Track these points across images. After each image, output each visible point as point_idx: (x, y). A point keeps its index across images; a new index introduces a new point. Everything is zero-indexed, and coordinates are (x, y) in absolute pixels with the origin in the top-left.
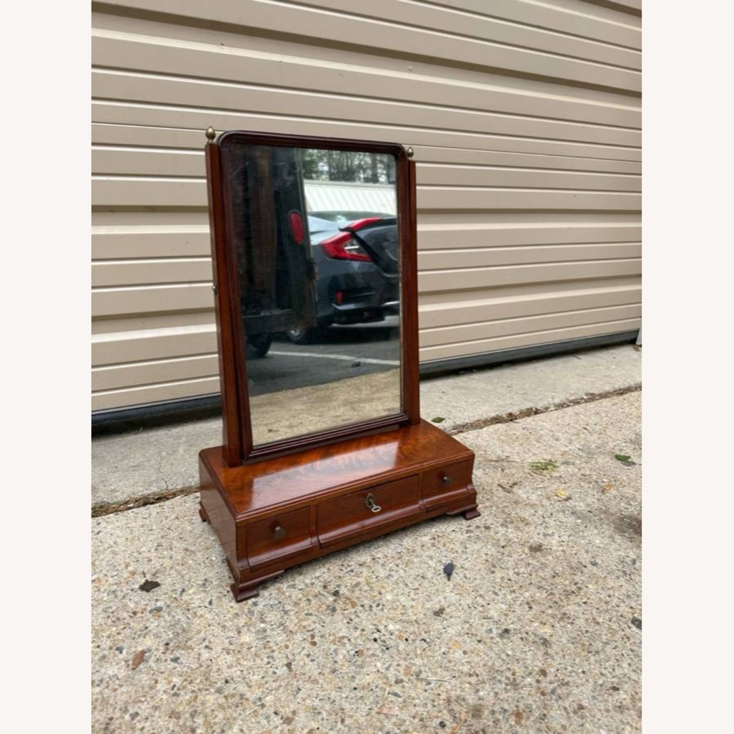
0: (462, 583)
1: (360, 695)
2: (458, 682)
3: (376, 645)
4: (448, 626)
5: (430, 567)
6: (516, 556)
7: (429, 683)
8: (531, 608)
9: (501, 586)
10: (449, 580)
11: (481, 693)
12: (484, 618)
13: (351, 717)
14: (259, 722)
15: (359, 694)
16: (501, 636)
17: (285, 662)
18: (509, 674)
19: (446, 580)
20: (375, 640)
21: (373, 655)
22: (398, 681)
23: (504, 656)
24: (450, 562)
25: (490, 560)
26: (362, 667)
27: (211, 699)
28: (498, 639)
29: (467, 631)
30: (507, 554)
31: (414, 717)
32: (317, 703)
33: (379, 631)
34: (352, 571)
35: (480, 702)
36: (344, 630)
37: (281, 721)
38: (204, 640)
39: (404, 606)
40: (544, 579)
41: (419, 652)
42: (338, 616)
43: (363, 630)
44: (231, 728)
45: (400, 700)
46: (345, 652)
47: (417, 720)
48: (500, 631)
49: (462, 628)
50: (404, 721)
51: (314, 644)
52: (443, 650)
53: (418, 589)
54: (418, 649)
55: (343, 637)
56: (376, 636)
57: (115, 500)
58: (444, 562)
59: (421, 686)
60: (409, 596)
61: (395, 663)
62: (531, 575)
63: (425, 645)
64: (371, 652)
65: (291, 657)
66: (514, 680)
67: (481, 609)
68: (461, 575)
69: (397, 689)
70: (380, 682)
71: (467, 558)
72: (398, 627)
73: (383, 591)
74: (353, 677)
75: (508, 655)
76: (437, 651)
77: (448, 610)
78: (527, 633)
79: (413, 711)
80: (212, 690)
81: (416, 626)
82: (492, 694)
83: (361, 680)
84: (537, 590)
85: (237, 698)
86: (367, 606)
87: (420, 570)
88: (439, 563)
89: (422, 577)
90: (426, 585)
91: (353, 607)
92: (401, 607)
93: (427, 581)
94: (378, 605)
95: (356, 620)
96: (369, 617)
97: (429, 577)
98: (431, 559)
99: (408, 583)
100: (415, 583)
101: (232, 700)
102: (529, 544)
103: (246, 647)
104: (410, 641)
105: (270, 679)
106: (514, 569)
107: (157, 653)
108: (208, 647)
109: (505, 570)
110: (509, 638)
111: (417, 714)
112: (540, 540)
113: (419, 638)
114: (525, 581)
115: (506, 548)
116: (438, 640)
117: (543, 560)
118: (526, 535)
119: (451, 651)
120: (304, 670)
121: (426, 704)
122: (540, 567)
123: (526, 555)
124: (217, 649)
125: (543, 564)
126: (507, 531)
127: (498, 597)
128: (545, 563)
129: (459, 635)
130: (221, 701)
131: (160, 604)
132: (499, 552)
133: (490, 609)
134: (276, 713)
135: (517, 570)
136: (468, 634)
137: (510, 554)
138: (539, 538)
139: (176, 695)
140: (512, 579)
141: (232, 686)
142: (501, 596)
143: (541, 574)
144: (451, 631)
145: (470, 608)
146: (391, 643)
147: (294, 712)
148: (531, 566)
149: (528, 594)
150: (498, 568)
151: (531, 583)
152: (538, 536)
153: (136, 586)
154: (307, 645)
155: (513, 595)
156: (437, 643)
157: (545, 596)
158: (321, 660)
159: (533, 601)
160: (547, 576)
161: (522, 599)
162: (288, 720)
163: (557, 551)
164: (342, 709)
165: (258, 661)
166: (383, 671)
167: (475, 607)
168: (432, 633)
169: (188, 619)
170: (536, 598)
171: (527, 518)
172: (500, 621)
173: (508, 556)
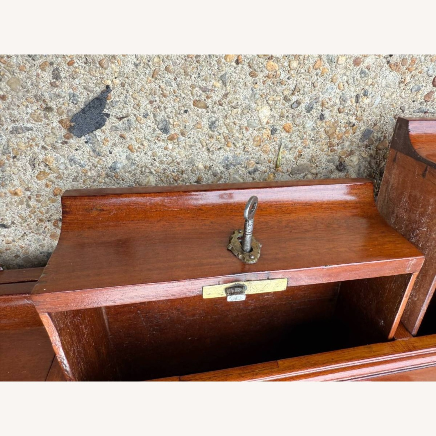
19: (113, 95)
24: (73, 141)
39: (252, 75)
58: (87, 148)
60: (226, 95)
68: (65, 89)
71: (15, 131)
73: (267, 132)
86: (315, 113)
87: (160, 152)
88: (105, 149)
89: (165, 130)
90: (171, 105)
91: (335, 124)
92: (261, 75)
93: (161, 115)
94: (298, 103)
95: (351, 92)
96: (329, 85)
97: (150, 122)
98: (113, 168)
99: (206, 129)
100: (190, 124)
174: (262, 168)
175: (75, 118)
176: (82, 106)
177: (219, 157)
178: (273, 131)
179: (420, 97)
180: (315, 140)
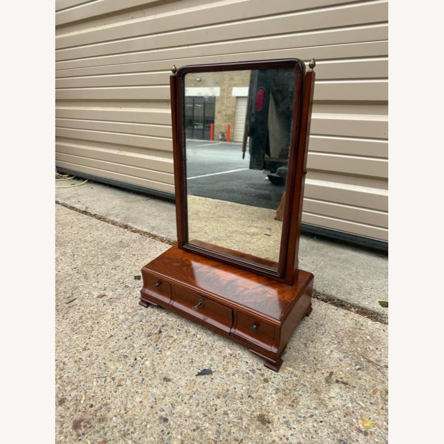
0: (197, 383)
1: (102, 367)
2: (119, 405)
3: (133, 361)
4: (158, 388)
5: (203, 362)
6: (245, 407)
7: (115, 392)
8: (194, 430)
9: (207, 405)
10: (196, 375)
11: (114, 418)
12: (172, 404)
13: (90, 369)
14: (82, 341)
16: (161, 418)
17: (113, 334)
18: (132, 430)
19: (197, 373)
20: (136, 359)
21: (127, 363)
22: (113, 379)
23: (144, 424)
24: (213, 370)
25: (230, 392)
26: (118, 361)
27: (90, 323)
28: (157, 417)
29: (157, 398)
30: (243, 401)
32: (95, 354)
33: (142, 358)
34: (180, 330)
35: (109, 420)
36: (138, 345)
37: (83, 347)
38: (116, 306)
39: (164, 362)
40: (230, 433)
41: (134, 380)
42: (145, 339)
43: (141, 352)
44: (78, 335)
45: (103, 383)
46: (124, 351)
47: (93, 394)
48: (164, 416)
49: (159, 395)
50: (92, 390)
51: (126, 338)
52: (140, 391)
53: (181, 363)
54: (136, 380)
55: (133, 347)
56: (138, 359)
58: (212, 368)
59: (113, 389)
60: (173, 361)
61: (124, 373)
62: (229, 423)
63: (140, 382)
64: (128, 361)
65: (116, 335)
66: (129, 434)
67: (179, 400)
68: (205, 380)
69: (109, 379)
70: (111, 372)
71: (223, 379)
72: (149, 365)
73: (171, 349)
74: (111, 361)
75: (146, 426)
76: (138, 388)
77: (170, 383)
78: (168, 433)
79: (98, 391)
80: (93, 321)
81: (153, 373)
82: (115, 424)
83: (110, 364)
84: (215, 431)
85: (92, 329)
87: (198, 358)
88: (209, 365)
89: (192, 362)
90: (186, 366)
91: (154, 342)
92: (163, 361)
93: (190, 365)
94: (160, 351)
95: (146, 347)
96: (150, 351)
97: (194, 365)
99: (184, 357)
100: (186, 360)
101: (90, 329)
102: (265, 413)
103: (117, 319)
104: (140, 374)
105: (103, 334)
106: (229, 410)
107: (106, 299)
108: (113, 309)
109: (225, 405)
110: (161, 423)
111: (96, 393)
112: (276, 420)
113: (144, 377)
114: (220, 420)
115: (249, 399)
116: (145, 386)
117: (252, 427)
118: (277, 408)
119: (139, 395)
120: (110, 342)
121: (102, 395)
122: (242, 427)
123: (251, 414)
124: (113, 312)
125: (247, 429)
126: (271, 394)
127: (194, 407)
128: (249, 431)
129: (153, 395)
130: (89, 326)
131: (130, 285)
132: (242, 395)
133: (182, 406)
134: (87, 344)
135: (229, 412)
136: (155, 399)
137: (245, 403)
138: (279, 419)
139: (89, 313)
140: (218, 412)
141: (96, 325)
142: (197, 409)
143: (234, 430)
144: (155, 390)
145: (178, 394)
146: (137, 366)
147: (89, 349)
148: (239, 421)
149: (207, 425)
150: (224, 400)
151: (219, 425)
152: (281, 417)
153: (136, 275)
154: (124, 337)
155: (202, 416)
156: (143, 386)
157: (211, 438)
158: (118, 345)
159: (202, 430)
160: (235, 435)
161: (201, 423)
162: (85, 349)
163: (271, 437)
164: (93, 364)
165: (110, 326)
166: (118, 370)
167: (179, 397)
168: (150, 382)
169: (125, 296)
170: (206, 432)
171: (300, 403)
172: (174, 414)
173: (241, 402)
176: (205, 376)
178: (169, 348)
180: (162, 341)
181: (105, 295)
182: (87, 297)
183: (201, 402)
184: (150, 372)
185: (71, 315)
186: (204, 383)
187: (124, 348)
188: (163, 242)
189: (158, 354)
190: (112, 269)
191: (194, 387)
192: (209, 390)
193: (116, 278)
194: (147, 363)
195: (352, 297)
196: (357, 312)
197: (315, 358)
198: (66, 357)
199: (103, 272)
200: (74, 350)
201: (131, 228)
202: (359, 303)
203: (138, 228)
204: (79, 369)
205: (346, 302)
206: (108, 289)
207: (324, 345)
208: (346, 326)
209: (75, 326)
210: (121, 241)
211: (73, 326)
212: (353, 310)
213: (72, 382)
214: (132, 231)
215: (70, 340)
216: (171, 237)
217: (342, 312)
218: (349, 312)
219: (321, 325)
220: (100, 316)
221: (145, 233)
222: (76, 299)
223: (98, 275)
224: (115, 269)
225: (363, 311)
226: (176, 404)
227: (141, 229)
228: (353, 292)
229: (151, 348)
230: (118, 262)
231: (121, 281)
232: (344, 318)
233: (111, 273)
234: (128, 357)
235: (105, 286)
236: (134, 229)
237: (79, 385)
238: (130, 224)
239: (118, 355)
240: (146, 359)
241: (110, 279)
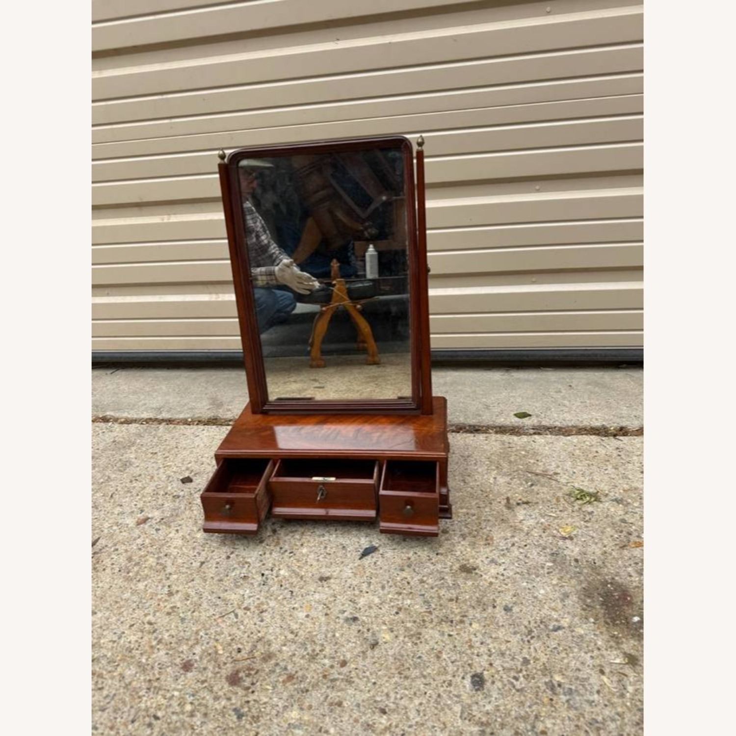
0: (367, 566)
2: (279, 632)
3: (260, 578)
4: (319, 592)
5: (358, 542)
6: (439, 566)
7: (262, 621)
8: (397, 613)
9: (395, 583)
10: (360, 559)
11: (284, 648)
12: (351, 601)
13: (200, 612)
14: (157, 586)
15: (218, 602)
16: (347, 620)
17: (203, 560)
18: (318, 648)
19: (359, 557)
20: (263, 575)
21: (252, 584)
22: (247, 609)
23: (330, 635)
24: (377, 545)
25: (413, 559)
26: (238, 587)
27: (152, 561)
28: (341, 621)
29: (327, 603)
30: (433, 561)
31: (230, 635)
32: (193, 593)
33: (272, 570)
35: (278, 653)
36: (253, 559)
37: (167, 592)
38: (180, 525)
39: (307, 562)
40: (439, 597)
41: (279, 598)
43: (264, 564)
44: (144, 581)
45: (235, 620)
46: (238, 573)
47: (230, 638)
48: (350, 616)
49: (327, 599)
50: (223, 633)
52: (296, 606)
53: (330, 554)
54: (281, 596)
55: (247, 563)
56: (266, 573)
57: (225, 417)
59: (256, 620)
60: (318, 556)
61: (258, 596)
62: (432, 588)
63: (289, 596)
64: (252, 581)
65: (209, 559)
66: (317, 654)
67: (357, 592)
68: (374, 560)
69: (240, 613)
70: (236, 603)
72: (287, 574)
73: (305, 545)
74: (226, 591)
75: (334, 636)
76: (292, 604)
77: (332, 581)
78: (368, 630)
79: (234, 631)
80: (156, 556)
81: (299, 579)
82: (290, 654)
83: (228, 594)
84: (422, 602)
85: (161, 567)
86: (284, 550)
87: (348, 541)
89: (344, 547)
90: (340, 554)
91: (275, 546)
92: (304, 561)
93: (344, 551)
94: (291, 553)
95: (267, 556)
96: (276, 558)
97: (349, 549)
98: (367, 536)
99: (329, 546)
100: (334, 549)
101: (159, 567)
102: (465, 562)
103: (194, 540)
104: (283, 588)
105: (186, 566)
106: (423, 576)
107: (154, 522)
108: (177, 531)
109: (415, 574)
110: (351, 625)
111: (234, 634)
112: (480, 564)
113: (290, 589)
114: (421, 590)
115: (439, 556)
116: (300, 597)
117: (460, 581)
118: (474, 553)
119: (300, 609)
120: (207, 571)
121: (245, 632)
122: (449, 586)
123: (451, 570)
124: (180, 534)
125: (456, 585)
126: (459, 542)
127: (381, 591)
128: (459, 585)
129: (319, 602)
130: (154, 564)
131: (182, 494)
132: (429, 556)
133: (364, 597)
134: (169, 586)
135: (425, 579)
136: (325, 605)
137: (437, 562)
138: (482, 561)
139: (140, 549)
140: (412, 583)
141: (166, 559)
142: (386, 592)
143: (442, 592)
144: (317, 596)
145: (350, 587)
146: (270, 582)
147: (177, 592)
148: (442, 581)
149: (409, 602)
150: (411, 569)
151: (423, 595)
152: (484, 559)
153: (181, 478)
154: (224, 556)
155: (396, 596)
156: (297, 599)
157: (422, 611)
158: (221, 570)
159: (406, 609)
160: (446, 596)
161: (399, 603)
162: (170, 594)
163: (486, 580)
164: (200, 605)
165: (191, 552)
166: (246, 596)
167: (354, 589)
168: (302, 590)
169: (185, 509)
170: (412, 609)
171: (495, 538)
172: (360, 609)
173: (432, 563)
174: (309, 533)
175: (373, 552)
176: (371, 555)
177: (326, 538)
178: (302, 545)
179: (236, 553)
180: (285, 541)
181: (148, 518)
182: (118, 531)
183: (385, 582)
184: (294, 580)
185: (107, 562)
186: (375, 563)
187: (234, 569)
188: (189, 425)
189: (290, 557)
190: (131, 481)
191: (365, 572)
192: (386, 567)
193: (149, 490)
194: (282, 572)
195: (483, 418)
196: (496, 433)
197: (482, 491)
198: (146, 615)
199: (117, 490)
200: (154, 603)
201: (116, 420)
202: (494, 422)
203: (129, 416)
204: (183, 620)
205: (479, 426)
206: (146, 509)
207: (484, 476)
208: (494, 449)
209: (128, 573)
210: (114, 441)
211: (123, 574)
212: (491, 431)
213: (183, 638)
214: (122, 423)
215: (134, 592)
216: (199, 415)
217: (481, 437)
218: (487, 435)
219: (468, 457)
220: (163, 545)
221: (148, 421)
222: (99, 538)
223: (112, 496)
224: (136, 480)
225: (502, 430)
226: (356, 598)
227: (135, 416)
228: (481, 412)
229: (274, 555)
230: (132, 470)
231: (162, 493)
232: (487, 442)
233: (134, 487)
234: (248, 577)
235: (138, 506)
236: (123, 420)
237: (199, 637)
238: (109, 413)
239: (232, 580)
240: (277, 569)
241: (138, 495)
